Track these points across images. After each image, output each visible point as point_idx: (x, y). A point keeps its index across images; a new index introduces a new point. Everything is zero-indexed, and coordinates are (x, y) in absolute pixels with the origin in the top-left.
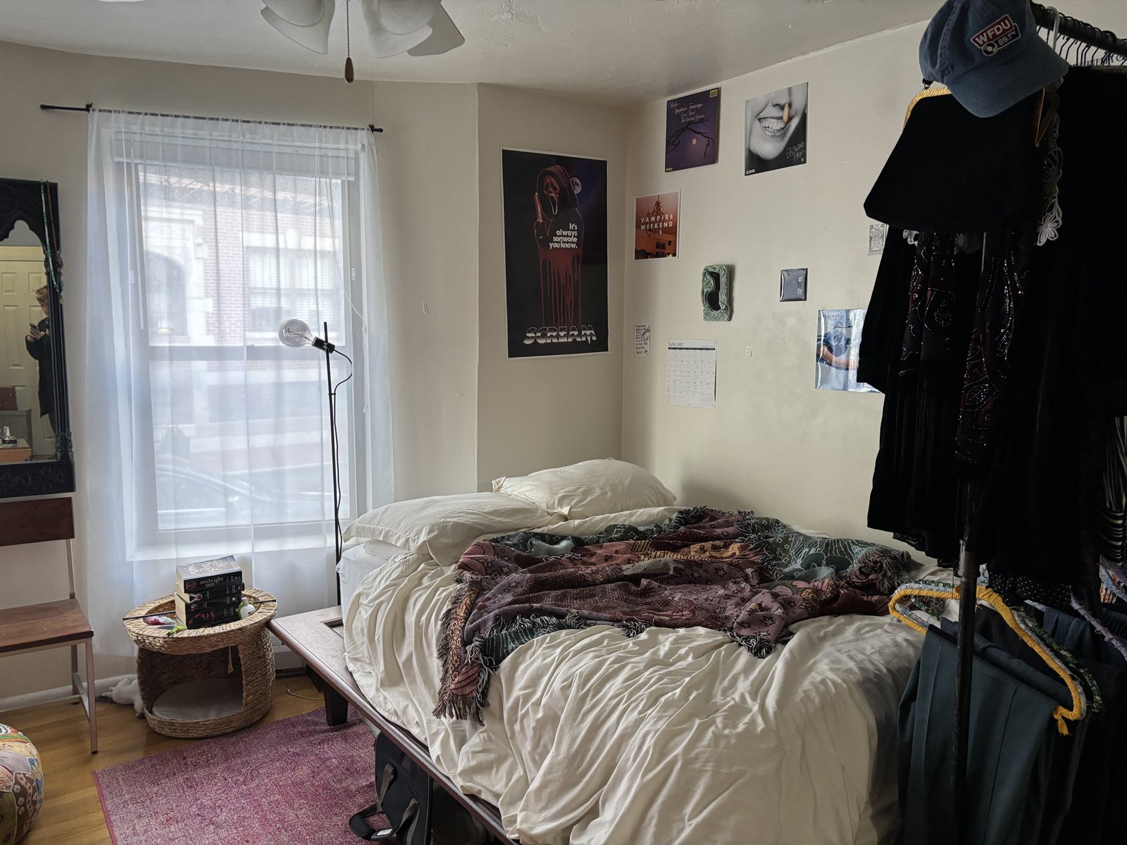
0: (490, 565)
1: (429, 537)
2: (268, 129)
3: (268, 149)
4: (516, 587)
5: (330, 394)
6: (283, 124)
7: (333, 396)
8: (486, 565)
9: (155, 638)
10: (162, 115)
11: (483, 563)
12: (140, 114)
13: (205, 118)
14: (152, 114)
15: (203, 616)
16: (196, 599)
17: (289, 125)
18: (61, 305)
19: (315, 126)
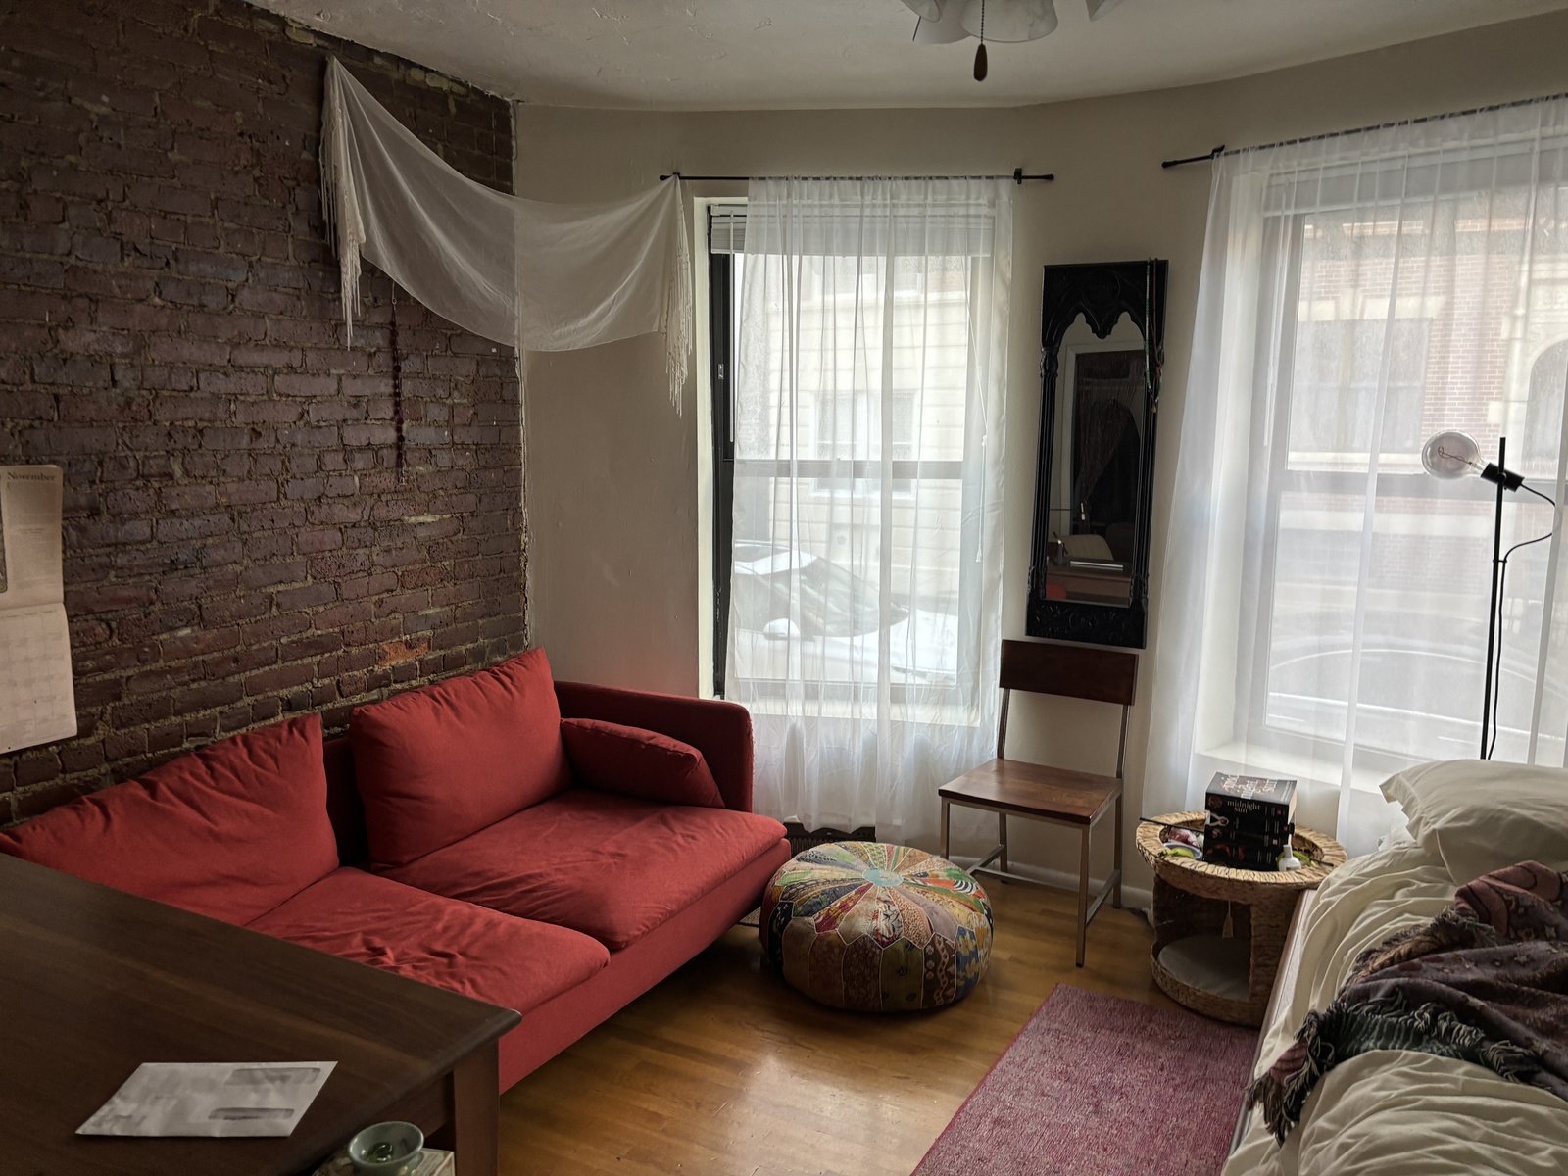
0: (1521, 910)
1: (1448, 826)
2: (1453, 125)
3: (1450, 158)
4: (1524, 965)
5: (1496, 560)
6: (1481, 110)
7: (1501, 565)
8: (1513, 906)
9: (1150, 853)
10: (1302, 141)
11: (1508, 903)
12: (1273, 146)
13: (1359, 131)
14: (1289, 143)
15: (1228, 850)
16: (1219, 823)
17: (1491, 108)
18: (1155, 414)
19: (1537, 101)
